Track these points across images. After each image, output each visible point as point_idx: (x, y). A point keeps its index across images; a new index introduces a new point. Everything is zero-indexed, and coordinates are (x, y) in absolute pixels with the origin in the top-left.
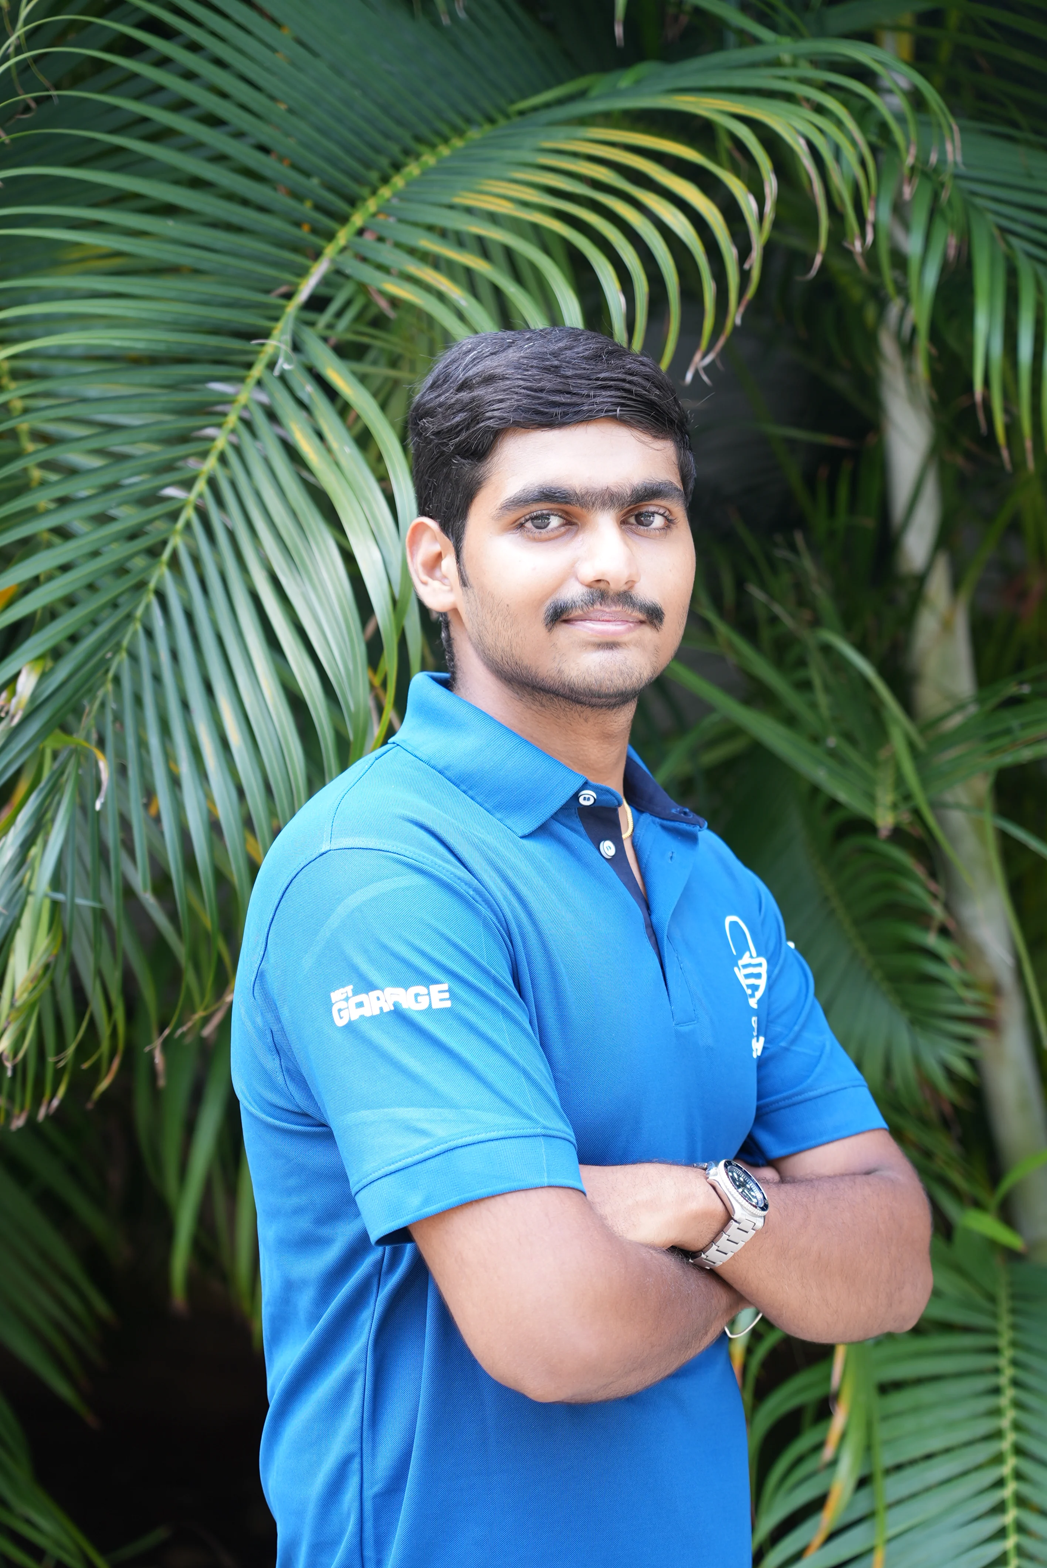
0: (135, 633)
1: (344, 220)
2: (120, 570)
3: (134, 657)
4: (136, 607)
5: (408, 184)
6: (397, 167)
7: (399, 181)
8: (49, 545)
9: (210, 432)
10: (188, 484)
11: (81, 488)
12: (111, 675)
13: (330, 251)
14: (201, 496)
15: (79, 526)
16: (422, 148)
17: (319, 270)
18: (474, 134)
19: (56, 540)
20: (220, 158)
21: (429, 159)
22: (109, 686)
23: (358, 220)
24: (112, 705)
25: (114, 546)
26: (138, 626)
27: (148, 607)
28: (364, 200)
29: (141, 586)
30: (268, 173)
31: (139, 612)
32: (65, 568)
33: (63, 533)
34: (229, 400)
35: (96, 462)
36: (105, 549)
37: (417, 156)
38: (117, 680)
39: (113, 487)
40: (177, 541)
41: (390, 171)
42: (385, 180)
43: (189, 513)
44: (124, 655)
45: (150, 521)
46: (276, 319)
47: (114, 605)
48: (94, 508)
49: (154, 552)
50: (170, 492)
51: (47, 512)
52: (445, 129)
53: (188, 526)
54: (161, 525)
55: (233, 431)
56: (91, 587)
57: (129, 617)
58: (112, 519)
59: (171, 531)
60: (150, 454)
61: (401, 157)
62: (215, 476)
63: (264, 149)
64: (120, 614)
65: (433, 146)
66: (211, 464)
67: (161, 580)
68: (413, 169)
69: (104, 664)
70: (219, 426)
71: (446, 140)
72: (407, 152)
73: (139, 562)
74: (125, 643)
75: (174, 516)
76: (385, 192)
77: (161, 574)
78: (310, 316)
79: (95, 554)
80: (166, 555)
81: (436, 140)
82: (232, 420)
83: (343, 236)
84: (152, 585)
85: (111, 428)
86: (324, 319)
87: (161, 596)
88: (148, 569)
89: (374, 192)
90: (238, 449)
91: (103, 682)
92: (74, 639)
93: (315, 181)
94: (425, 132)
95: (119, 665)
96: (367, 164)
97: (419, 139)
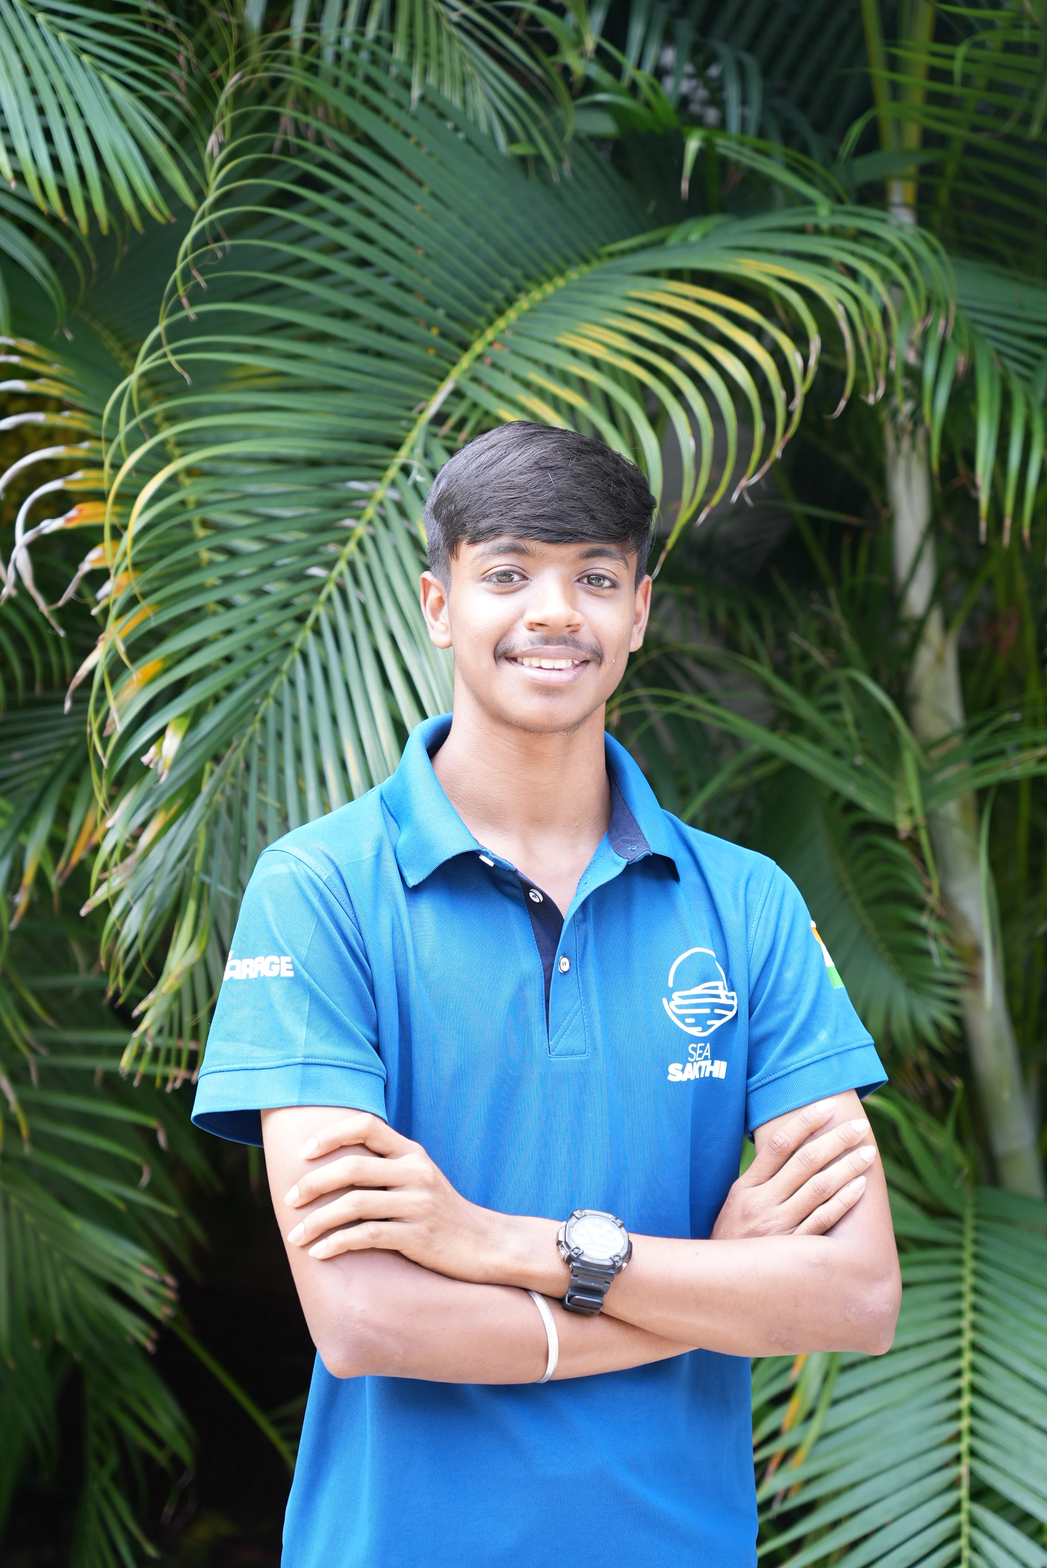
0: (281, 683)
1: (465, 346)
2: (271, 634)
3: (279, 703)
4: (283, 662)
5: (520, 319)
6: (510, 301)
7: (512, 315)
8: (215, 614)
9: (348, 522)
10: (330, 565)
11: (244, 569)
12: (259, 717)
13: (454, 374)
14: (341, 575)
15: (240, 598)
16: (531, 286)
17: (445, 389)
18: (573, 273)
19: (220, 609)
20: (365, 294)
21: (536, 295)
22: (257, 726)
23: (478, 346)
24: (259, 741)
25: (268, 615)
26: (284, 678)
27: (293, 663)
28: (483, 330)
29: (288, 645)
31: (285, 666)
32: (229, 632)
33: (227, 604)
34: (367, 497)
35: (255, 546)
36: (260, 617)
37: (528, 292)
38: (264, 721)
39: (270, 567)
40: (319, 610)
41: (504, 305)
42: (500, 313)
43: (331, 589)
44: (270, 701)
45: (297, 595)
46: (410, 429)
47: (265, 661)
48: (254, 584)
49: (300, 619)
50: (315, 571)
51: (214, 587)
52: (549, 268)
53: (329, 599)
54: (306, 598)
55: (371, 523)
56: (248, 648)
57: (277, 671)
58: (266, 593)
59: (315, 602)
60: (298, 541)
61: (513, 293)
62: (353, 559)
64: (270, 668)
65: (540, 284)
66: (351, 548)
67: (305, 641)
68: (524, 303)
69: (254, 709)
70: (358, 518)
71: (550, 279)
72: (519, 289)
73: (288, 627)
74: (272, 692)
75: (318, 590)
76: (501, 324)
77: (306, 636)
78: (435, 429)
79: (252, 621)
80: (310, 622)
81: (542, 278)
82: (370, 511)
83: (466, 361)
84: (297, 645)
85: (271, 519)
86: (445, 430)
87: (304, 656)
88: (294, 633)
89: (490, 323)
90: (374, 539)
91: (252, 722)
92: (230, 688)
93: (441, 312)
94: (533, 271)
95: (266, 710)
96: (485, 298)
97: (528, 277)
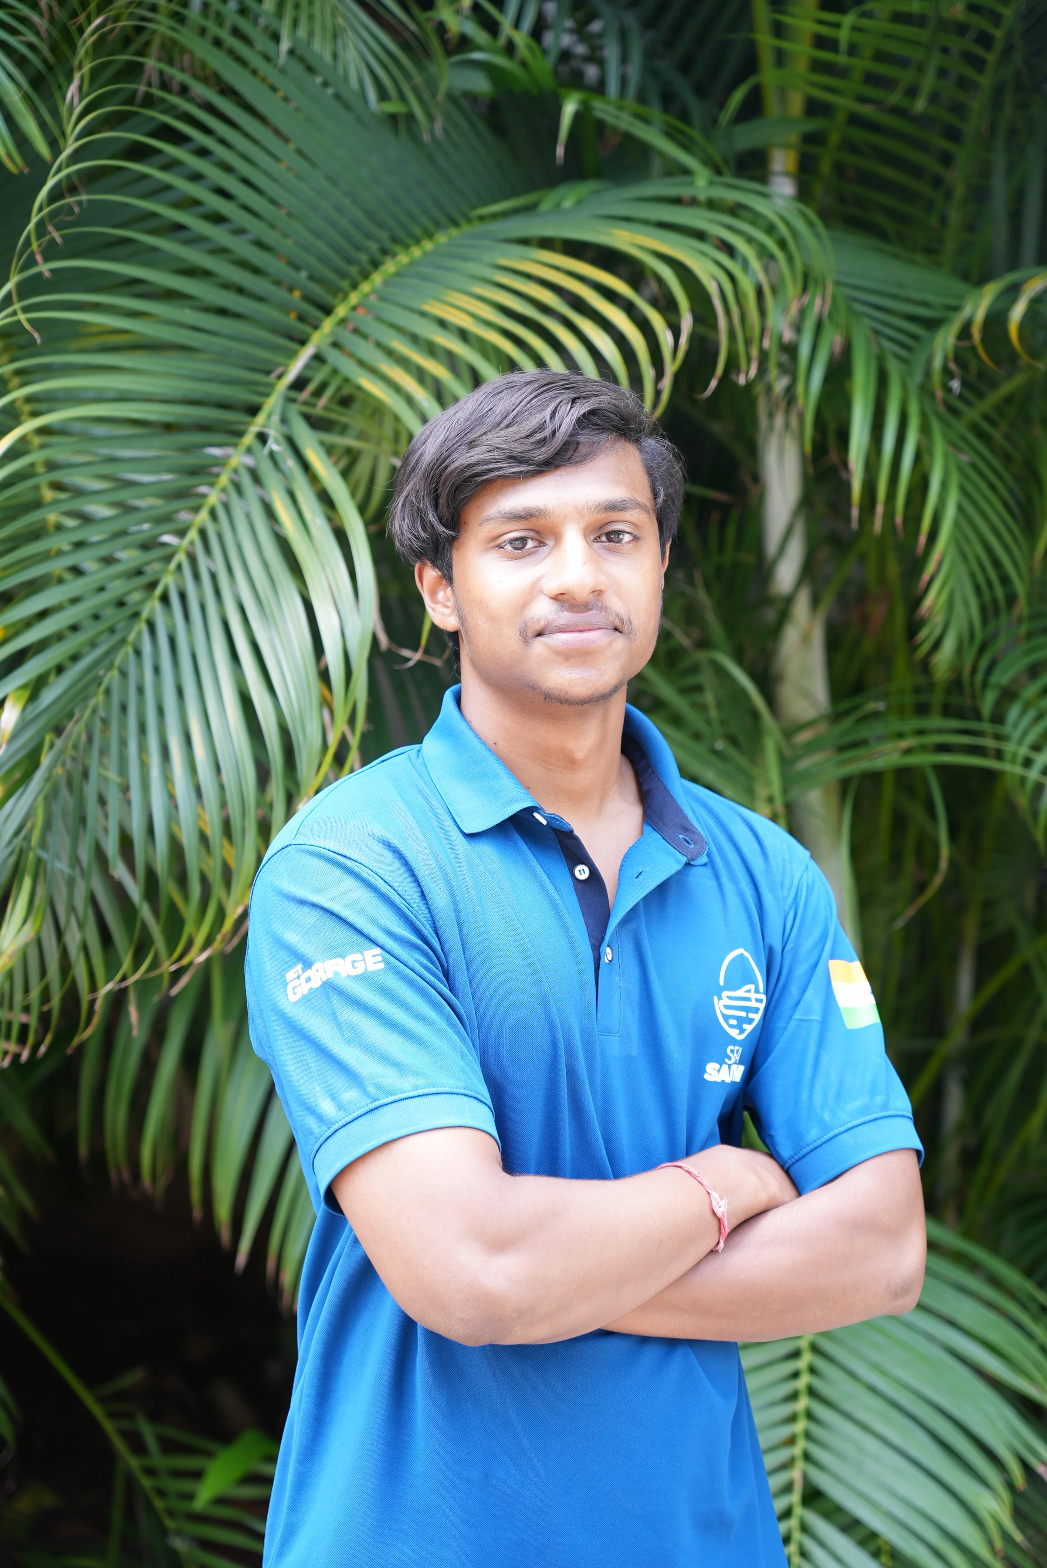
0: (127, 655)
1: (327, 310)
2: (120, 603)
3: (124, 674)
4: (129, 633)
5: (385, 283)
6: (376, 264)
7: (377, 278)
8: (63, 581)
9: (203, 489)
10: (182, 533)
11: (96, 535)
12: (102, 688)
13: (315, 338)
14: (192, 543)
15: (90, 565)
16: (397, 248)
17: (305, 355)
18: (442, 238)
19: (70, 576)
21: (403, 259)
22: (101, 697)
23: (341, 311)
24: (102, 713)
25: (117, 583)
26: (129, 649)
27: (140, 634)
28: (346, 294)
29: (135, 616)
31: (132, 637)
32: (75, 601)
33: (77, 571)
34: (221, 462)
35: (109, 512)
36: (110, 586)
37: (394, 255)
38: (108, 692)
39: (122, 533)
40: (168, 580)
41: (369, 268)
42: (365, 276)
43: (181, 557)
44: (115, 672)
45: (148, 563)
46: (267, 395)
47: (112, 630)
48: (103, 551)
49: (149, 588)
50: (167, 538)
51: (65, 553)
52: (417, 231)
53: (179, 567)
54: (157, 566)
55: (224, 490)
56: (95, 617)
57: (123, 641)
58: (116, 561)
59: (164, 571)
60: (152, 507)
61: (378, 256)
62: (204, 527)
63: (262, 245)
64: (116, 638)
65: (406, 247)
66: (203, 516)
67: (152, 612)
68: (390, 267)
69: (98, 681)
70: (212, 485)
71: (418, 242)
72: (385, 252)
73: (135, 597)
74: (117, 662)
75: (168, 559)
76: (365, 287)
77: (154, 606)
78: (294, 394)
79: (101, 589)
80: (158, 591)
81: (410, 241)
82: (224, 480)
83: (327, 326)
84: (145, 615)
86: (305, 395)
87: (151, 626)
88: (142, 602)
89: (354, 287)
90: (226, 506)
91: (95, 694)
92: (75, 658)
93: (303, 274)
94: (400, 233)
95: (111, 681)
96: (349, 261)
97: (395, 240)
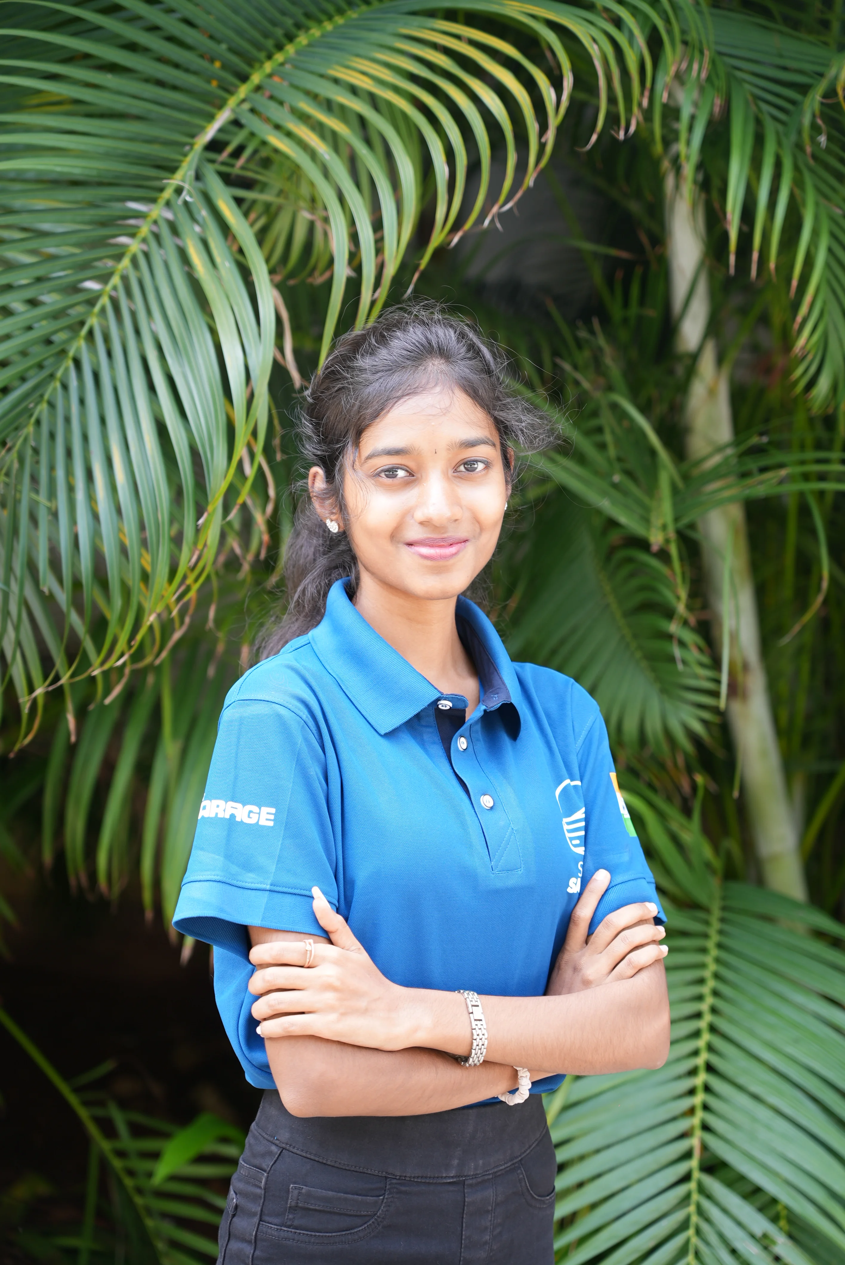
0: (55, 389)
1: (244, 78)
2: (47, 342)
3: (52, 406)
4: (57, 369)
5: (298, 53)
6: (291, 38)
7: (290, 49)
9: (125, 240)
10: (105, 279)
12: (32, 420)
13: (232, 102)
14: (115, 288)
15: (18, 306)
16: (310, 23)
17: (223, 117)
18: (353, 14)
20: (153, 28)
21: (316, 32)
22: (31, 428)
23: (256, 78)
24: (32, 442)
25: (44, 323)
26: (58, 385)
27: (67, 370)
28: (262, 63)
29: (63, 353)
30: (189, 41)
31: (59, 374)
33: (5, 311)
34: (142, 216)
35: (29, 259)
36: (36, 325)
37: (307, 29)
38: (38, 423)
39: (45, 279)
40: (93, 321)
41: (284, 40)
42: (280, 47)
43: (105, 301)
44: (44, 406)
45: (71, 306)
46: (186, 154)
47: (41, 366)
48: (28, 294)
49: (75, 329)
50: (90, 284)
52: (331, 8)
53: (103, 310)
54: (81, 309)
55: (144, 241)
56: (24, 354)
57: (52, 376)
58: (40, 303)
59: (90, 313)
60: (72, 255)
61: (293, 30)
62: (127, 274)
63: (188, 22)
64: (45, 373)
65: (319, 22)
66: (126, 262)
67: (78, 350)
68: (303, 40)
69: (29, 413)
70: (133, 235)
71: (330, 18)
72: (299, 26)
73: (62, 336)
74: (46, 397)
75: (92, 303)
76: (279, 57)
77: (80, 345)
78: (210, 155)
79: (30, 328)
80: (84, 331)
81: (323, 17)
82: (145, 230)
83: (243, 91)
84: (71, 353)
85: (44, 234)
86: (222, 156)
87: (77, 363)
88: (69, 341)
89: (270, 57)
90: (147, 255)
91: (27, 424)
92: (5, 390)
93: (224, 46)
94: (315, 10)
95: (41, 412)
96: (266, 35)
97: (308, 16)
